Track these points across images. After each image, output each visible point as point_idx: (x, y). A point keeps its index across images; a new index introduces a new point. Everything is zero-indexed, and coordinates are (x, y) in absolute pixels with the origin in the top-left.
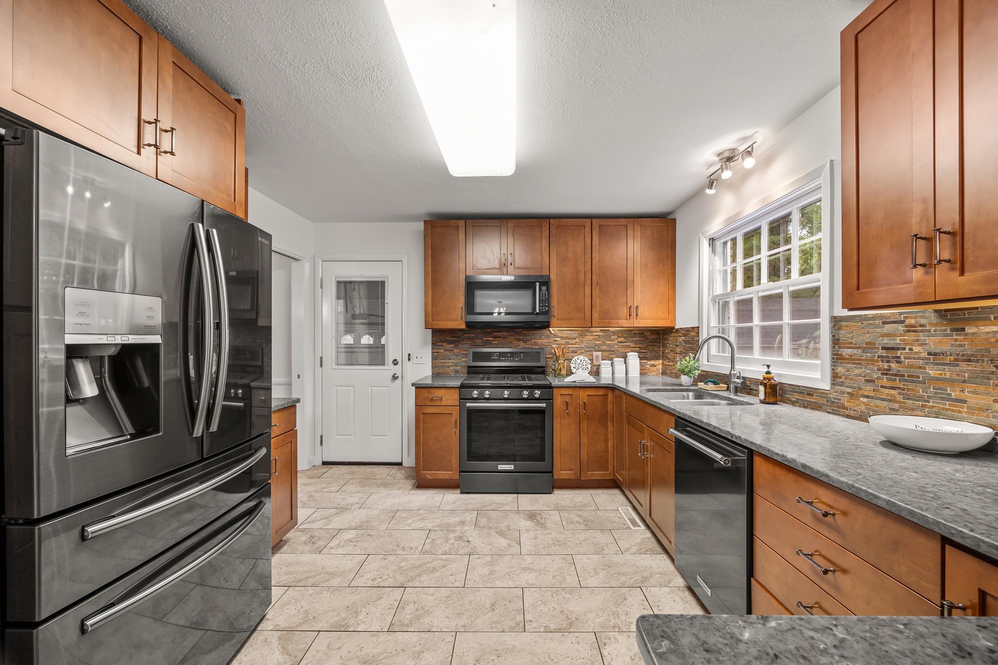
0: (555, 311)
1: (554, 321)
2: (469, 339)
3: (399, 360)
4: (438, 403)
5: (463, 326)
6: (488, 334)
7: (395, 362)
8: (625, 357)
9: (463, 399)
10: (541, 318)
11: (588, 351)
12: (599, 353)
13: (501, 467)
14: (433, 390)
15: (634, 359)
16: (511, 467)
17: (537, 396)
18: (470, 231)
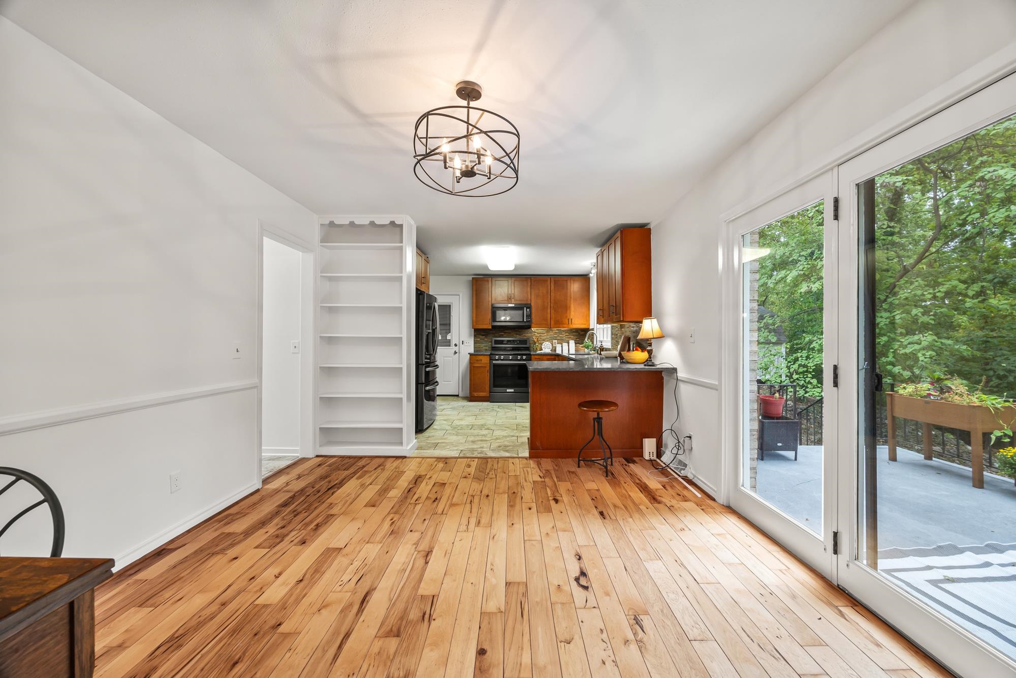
0: (533, 321)
1: (533, 325)
2: (493, 333)
3: (458, 344)
4: (480, 362)
5: (490, 328)
6: (502, 332)
7: (456, 345)
8: (568, 343)
9: (491, 360)
10: (527, 324)
11: (551, 340)
12: (556, 341)
13: (508, 390)
14: (478, 356)
15: (572, 343)
16: (512, 390)
17: (524, 358)
18: (494, 282)
